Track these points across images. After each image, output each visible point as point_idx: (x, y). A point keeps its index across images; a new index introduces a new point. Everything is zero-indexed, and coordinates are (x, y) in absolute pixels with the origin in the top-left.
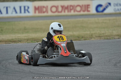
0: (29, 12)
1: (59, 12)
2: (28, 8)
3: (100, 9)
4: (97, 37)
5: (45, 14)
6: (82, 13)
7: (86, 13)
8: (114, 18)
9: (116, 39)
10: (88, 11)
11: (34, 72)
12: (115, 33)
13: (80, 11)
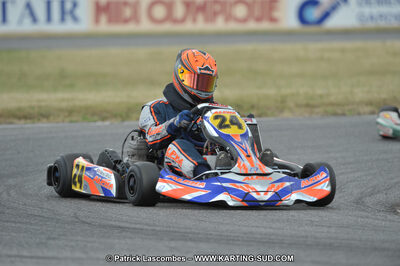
0: (75, 19)
1: (176, 21)
2: (75, 5)
3: (313, 13)
4: (298, 106)
5: (130, 28)
6: (252, 25)
7: (265, 25)
8: (358, 44)
9: (364, 114)
10: (273, 20)
11: (88, 220)
12: (360, 94)
13: (244, 20)
